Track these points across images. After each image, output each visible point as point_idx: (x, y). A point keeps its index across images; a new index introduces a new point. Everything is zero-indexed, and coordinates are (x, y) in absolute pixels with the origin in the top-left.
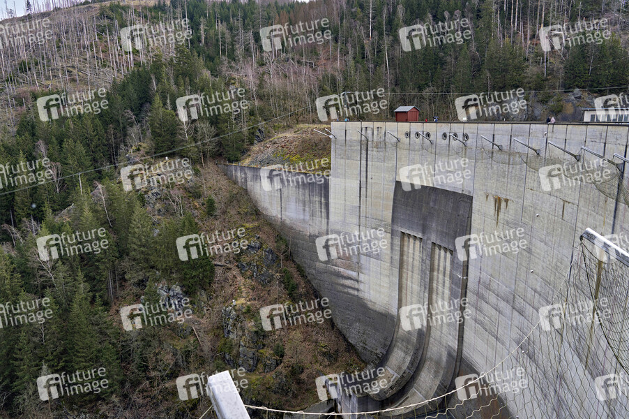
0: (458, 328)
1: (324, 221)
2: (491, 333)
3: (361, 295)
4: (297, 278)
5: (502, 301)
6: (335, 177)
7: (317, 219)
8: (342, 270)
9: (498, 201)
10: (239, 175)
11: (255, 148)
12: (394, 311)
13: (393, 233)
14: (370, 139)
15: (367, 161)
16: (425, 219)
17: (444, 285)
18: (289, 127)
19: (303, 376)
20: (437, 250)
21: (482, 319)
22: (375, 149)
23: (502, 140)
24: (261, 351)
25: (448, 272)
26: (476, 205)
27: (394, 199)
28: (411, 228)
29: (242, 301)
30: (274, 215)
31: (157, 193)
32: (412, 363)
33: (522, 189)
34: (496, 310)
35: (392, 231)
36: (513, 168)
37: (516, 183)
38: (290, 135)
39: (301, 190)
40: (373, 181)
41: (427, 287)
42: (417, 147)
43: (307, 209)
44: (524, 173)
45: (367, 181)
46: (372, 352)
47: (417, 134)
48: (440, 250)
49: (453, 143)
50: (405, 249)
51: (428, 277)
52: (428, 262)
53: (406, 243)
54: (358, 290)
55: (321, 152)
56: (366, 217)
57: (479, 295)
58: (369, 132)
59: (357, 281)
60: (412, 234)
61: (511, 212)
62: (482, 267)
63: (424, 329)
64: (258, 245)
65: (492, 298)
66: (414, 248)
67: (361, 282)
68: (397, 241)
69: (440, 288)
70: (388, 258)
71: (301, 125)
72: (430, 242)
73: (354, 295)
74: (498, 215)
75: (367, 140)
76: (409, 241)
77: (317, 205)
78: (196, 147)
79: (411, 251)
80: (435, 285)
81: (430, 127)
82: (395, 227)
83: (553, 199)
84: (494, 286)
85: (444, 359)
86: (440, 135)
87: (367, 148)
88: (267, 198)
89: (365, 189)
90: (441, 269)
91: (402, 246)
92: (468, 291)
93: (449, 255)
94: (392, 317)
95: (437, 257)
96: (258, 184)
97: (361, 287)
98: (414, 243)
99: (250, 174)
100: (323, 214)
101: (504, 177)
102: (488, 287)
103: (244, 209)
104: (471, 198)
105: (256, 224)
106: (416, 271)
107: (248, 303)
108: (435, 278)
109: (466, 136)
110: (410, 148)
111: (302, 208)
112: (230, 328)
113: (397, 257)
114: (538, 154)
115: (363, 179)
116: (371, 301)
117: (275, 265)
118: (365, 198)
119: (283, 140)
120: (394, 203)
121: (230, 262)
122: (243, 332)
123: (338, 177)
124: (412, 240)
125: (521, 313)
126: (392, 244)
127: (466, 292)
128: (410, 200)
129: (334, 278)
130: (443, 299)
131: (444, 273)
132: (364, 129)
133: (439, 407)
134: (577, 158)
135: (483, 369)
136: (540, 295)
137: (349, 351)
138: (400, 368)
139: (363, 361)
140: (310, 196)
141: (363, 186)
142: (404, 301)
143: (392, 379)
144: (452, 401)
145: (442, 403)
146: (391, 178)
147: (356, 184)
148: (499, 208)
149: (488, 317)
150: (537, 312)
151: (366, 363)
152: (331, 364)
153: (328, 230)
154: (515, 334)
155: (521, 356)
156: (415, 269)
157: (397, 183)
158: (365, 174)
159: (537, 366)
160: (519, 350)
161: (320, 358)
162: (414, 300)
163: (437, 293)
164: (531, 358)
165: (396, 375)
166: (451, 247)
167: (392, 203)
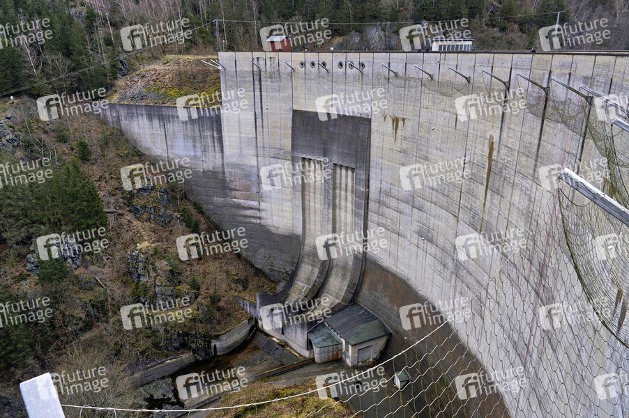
1: (218, 155)
2: (393, 231)
3: (263, 222)
4: (195, 215)
5: (403, 204)
7: (210, 154)
8: (242, 201)
9: (396, 121)
11: (121, 82)
12: (299, 231)
13: (294, 160)
14: (263, 70)
15: (261, 91)
16: (325, 143)
17: (346, 200)
18: (155, 58)
19: (222, 304)
20: (338, 169)
21: (384, 222)
22: (269, 80)
23: (398, 67)
24: (178, 287)
25: (349, 188)
26: (374, 126)
27: (293, 128)
28: (312, 153)
29: (146, 244)
30: (160, 154)
32: (321, 273)
33: (418, 109)
34: (397, 211)
35: (293, 157)
36: (409, 91)
37: (412, 104)
38: (160, 68)
39: (189, 125)
40: (269, 111)
41: (331, 204)
42: (313, 77)
43: (198, 145)
44: (419, 95)
45: (262, 112)
46: (280, 271)
47: (313, 64)
48: (341, 169)
49: (349, 71)
51: (331, 195)
52: (331, 182)
54: (260, 218)
55: (201, 85)
56: (264, 147)
57: (380, 203)
58: (262, 62)
59: (259, 210)
60: (313, 158)
61: (408, 129)
62: (383, 178)
64: (150, 186)
65: (393, 203)
67: (263, 210)
69: (343, 203)
71: (169, 57)
72: (332, 164)
73: (256, 224)
74: (396, 133)
75: (260, 71)
76: (310, 165)
77: (209, 140)
80: (337, 202)
81: (325, 56)
82: (296, 154)
83: (446, 114)
84: (394, 192)
85: (351, 263)
86: (336, 64)
87: (260, 79)
88: (148, 136)
89: (260, 120)
90: (343, 186)
92: (370, 201)
93: (350, 173)
94: (297, 237)
95: (338, 176)
96: (136, 123)
97: (263, 214)
98: (315, 166)
99: (123, 112)
100: (216, 149)
101: (400, 100)
102: (388, 194)
103: (124, 152)
104: (369, 121)
106: (318, 192)
107: (153, 245)
108: (338, 195)
109: (362, 65)
110: (306, 77)
111: (191, 144)
112: (140, 272)
114: (432, 78)
115: (258, 110)
116: (274, 226)
117: (172, 205)
118: (261, 129)
119: (153, 73)
120: (293, 131)
121: (120, 207)
124: (312, 164)
125: (420, 209)
127: (368, 202)
128: (309, 127)
129: (234, 211)
130: (346, 212)
131: (346, 189)
132: (255, 59)
133: (350, 302)
134: (468, 79)
135: (387, 262)
136: (437, 191)
137: (258, 275)
138: (309, 279)
139: (273, 282)
140: (200, 131)
141: (259, 117)
142: (307, 221)
143: (303, 291)
144: (361, 294)
145: (353, 298)
146: (288, 107)
147: (251, 116)
148: (397, 126)
149: (390, 219)
150: (435, 205)
151: (276, 282)
152: (245, 288)
153: (223, 164)
154: (415, 227)
155: (421, 243)
156: (317, 190)
157: (295, 112)
158: (260, 105)
159: (437, 246)
160: (420, 238)
161: (233, 286)
162: (318, 218)
163: (340, 208)
164: (431, 241)
165: (306, 286)
166: (353, 165)
167: (290, 132)
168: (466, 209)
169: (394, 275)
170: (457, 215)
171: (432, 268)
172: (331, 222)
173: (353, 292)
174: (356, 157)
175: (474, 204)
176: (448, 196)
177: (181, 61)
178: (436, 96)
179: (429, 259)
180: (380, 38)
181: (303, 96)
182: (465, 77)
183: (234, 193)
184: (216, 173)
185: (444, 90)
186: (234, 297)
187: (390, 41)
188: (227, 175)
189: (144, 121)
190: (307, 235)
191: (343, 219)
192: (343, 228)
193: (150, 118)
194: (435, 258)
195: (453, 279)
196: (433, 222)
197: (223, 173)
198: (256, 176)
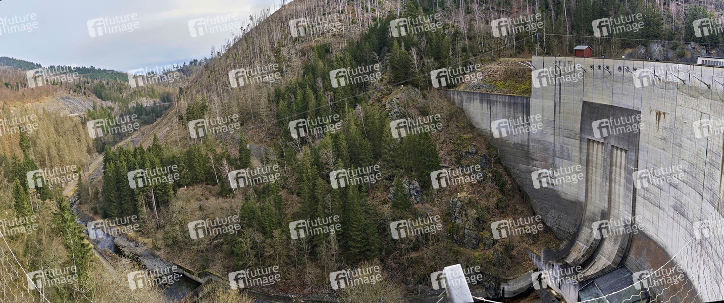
0: (631, 205)
2: (655, 205)
3: (555, 188)
4: (505, 177)
6: (535, 98)
9: (658, 114)
10: (457, 98)
12: (582, 198)
13: (581, 140)
15: (561, 86)
17: (620, 176)
18: (493, 60)
19: (514, 252)
20: (615, 150)
21: (649, 196)
24: (482, 233)
25: (623, 166)
26: (642, 117)
27: (583, 114)
29: (464, 194)
30: (485, 128)
31: (397, 112)
33: (674, 106)
34: (659, 188)
35: (581, 138)
36: (668, 92)
37: (671, 102)
38: (495, 67)
40: (565, 101)
41: (608, 178)
42: (599, 76)
44: (675, 95)
45: (560, 101)
46: (565, 231)
47: (600, 67)
48: (617, 150)
49: (626, 73)
50: (591, 151)
51: (608, 171)
52: (609, 160)
53: (591, 147)
55: (520, 79)
56: (559, 128)
58: (562, 64)
60: (596, 140)
61: (668, 121)
62: (648, 160)
63: (606, 210)
64: (474, 151)
66: (597, 150)
68: (585, 146)
69: (618, 178)
70: (577, 159)
71: (502, 59)
72: (610, 145)
73: (549, 190)
74: (659, 124)
76: (593, 145)
78: (424, 77)
79: (595, 153)
80: (613, 176)
81: (609, 62)
82: (583, 135)
83: (694, 111)
86: (616, 68)
88: (479, 114)
89: (558, 107)
90: (618, 164)
91: (588, 150)
93: (624, 153)
94: (581, 203)
95: (615, 155)
96: (472, 105)
98: (598, 147)
99: (465, 97)
101: (662, 98)
103: (461, 124)
104: (639, 112)
105: (471, 135)
106: (599, 167)
107: (469, 196)
108: (614, 171)
110: (594, 77)
112: (456, 215)
113: (584, 158)
114: (684, 83)
115: (557, 100)
116: (564, 193)
117: (488, 167)
118: (558, 114)
119: (489, 70)
120: (582, 117)
121: (453, 164)
122: (467, 218)
123: (537, 98)
124: (595, 145)
125: (676, 187)
126: (580, 148)
128: (594, 115)
130: (620, 186)
131: (621, 167)
132: (558, 62)
133: (619, 265)
134: (709, 86)
135: (651, 232)
136: (688, 173)
137: (547, 233)
138: (588, 241)
139: (559, 239)
140: (514, 113)
141: (557, 105)
142: (589, 190)
143: (582, 251)
144: (629, 258)
145: (621, 261)
146: (579, 99)
147: (552, 104)
148: (659, 119)
149: (653, 194)
150: (686, 184)
151: (561, 240)
152: (535, 243)
153: (529, 139)
154: (672, 202)
155: (676, 216)
156: (598, 166)
157: (584, 102)
158: (559, 96)
159: (687, 219)
160: (675, 212)
161: (526, 238)
162: (598, 189)
163: (615, 182)
164: (683, 215)
165: (585, 247)
166: (626, 148)
167: (580, 117)
168: (708, 189)
169: (655, 243)
170: (702, 194)
171: (684, 238)
172: (607, 193)
173: (622, 256)
174: (629, 141)
175: (713, 186)
176: (695, 178)
177: (510, 62)
178: (687, 97)
179: (682, 231)
180: (660, 51)
181: (591, 91)
182: (706, 84)
183: (535, 162)
184: (523, 145)
185: (693, 93)
186: (525, 249)
187: (667, 54)
188: (531, 148)
189: (477, 103)
190: (589, 202)
191: (617, 191)
192: (617, 199)
193: (482, 101)
194: (686, 230)
195: (699, 249)
196: (685, 199)
197: (528, 146)
198: (552, 151)
